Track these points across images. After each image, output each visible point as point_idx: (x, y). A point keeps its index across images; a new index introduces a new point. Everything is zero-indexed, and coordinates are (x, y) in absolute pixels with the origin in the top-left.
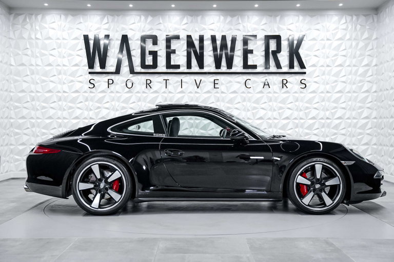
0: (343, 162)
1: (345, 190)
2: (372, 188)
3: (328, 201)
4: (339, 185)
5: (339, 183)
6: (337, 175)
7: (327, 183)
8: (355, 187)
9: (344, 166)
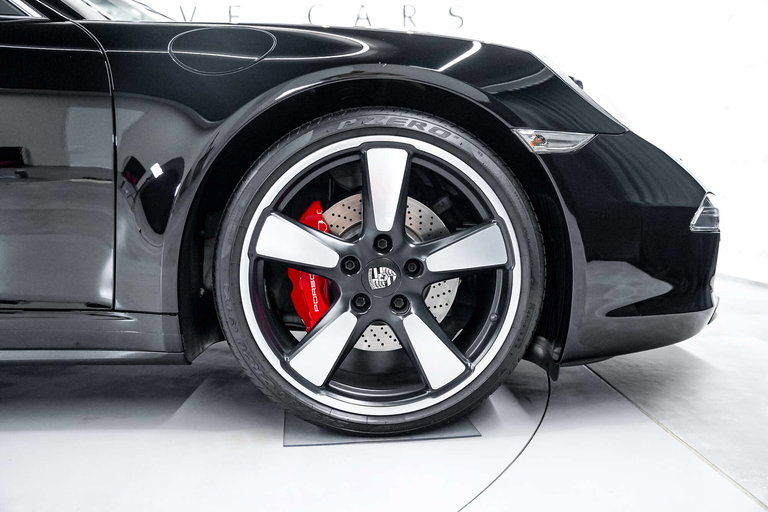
0: (526, 135)
1: (538, 303)
2: (667, 287)
3: (438, 362)
4: (506, 269)
5: (503, 260)
6: (492, 215)
7: (435, 262)
8: (590, 281)
9: (532, 156)
